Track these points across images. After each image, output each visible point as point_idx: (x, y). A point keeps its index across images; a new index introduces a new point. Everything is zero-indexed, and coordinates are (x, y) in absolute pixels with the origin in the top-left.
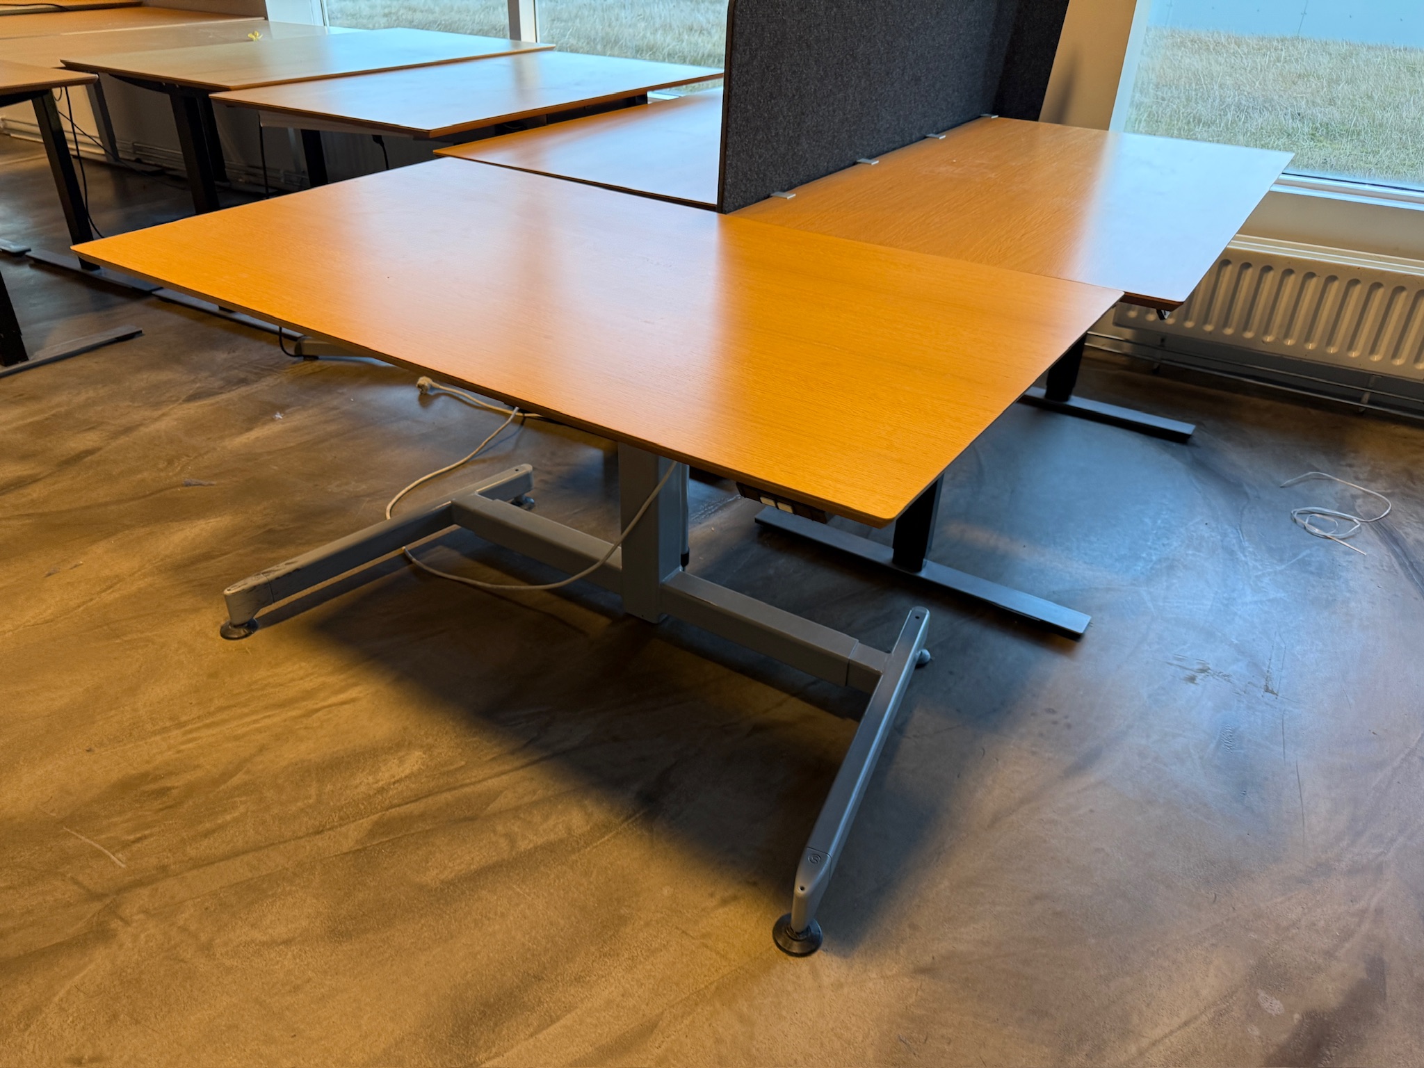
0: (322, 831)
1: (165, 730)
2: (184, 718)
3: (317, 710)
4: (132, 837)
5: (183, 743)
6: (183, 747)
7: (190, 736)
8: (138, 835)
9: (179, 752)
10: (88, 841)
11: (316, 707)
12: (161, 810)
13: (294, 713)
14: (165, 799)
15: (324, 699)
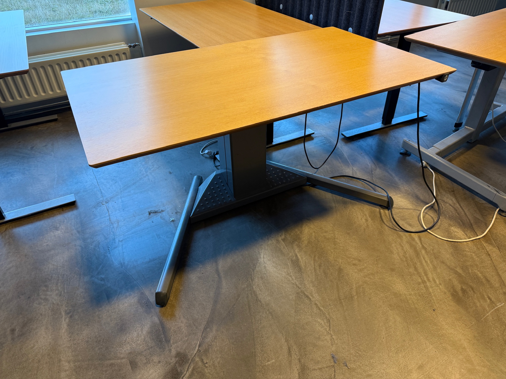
0: (488, 254)
1: (426, 287)
2: (420, 280)
3: (423, 246)
4: (488, 301)
5: (435, 282)
6: (438, 282)
7: (431, 280)
8: (487, 299)
9: (440, 284)
10: (489, 313)
11: (421, 246)
12: (474, 292)
13: (423, 252)
14: (468, 290)
15: (417, 244)
